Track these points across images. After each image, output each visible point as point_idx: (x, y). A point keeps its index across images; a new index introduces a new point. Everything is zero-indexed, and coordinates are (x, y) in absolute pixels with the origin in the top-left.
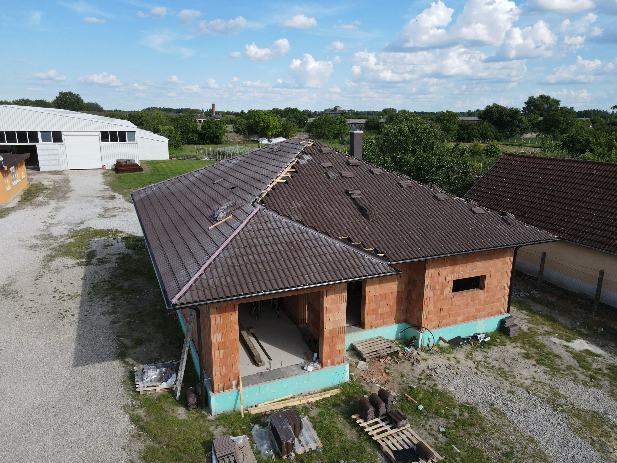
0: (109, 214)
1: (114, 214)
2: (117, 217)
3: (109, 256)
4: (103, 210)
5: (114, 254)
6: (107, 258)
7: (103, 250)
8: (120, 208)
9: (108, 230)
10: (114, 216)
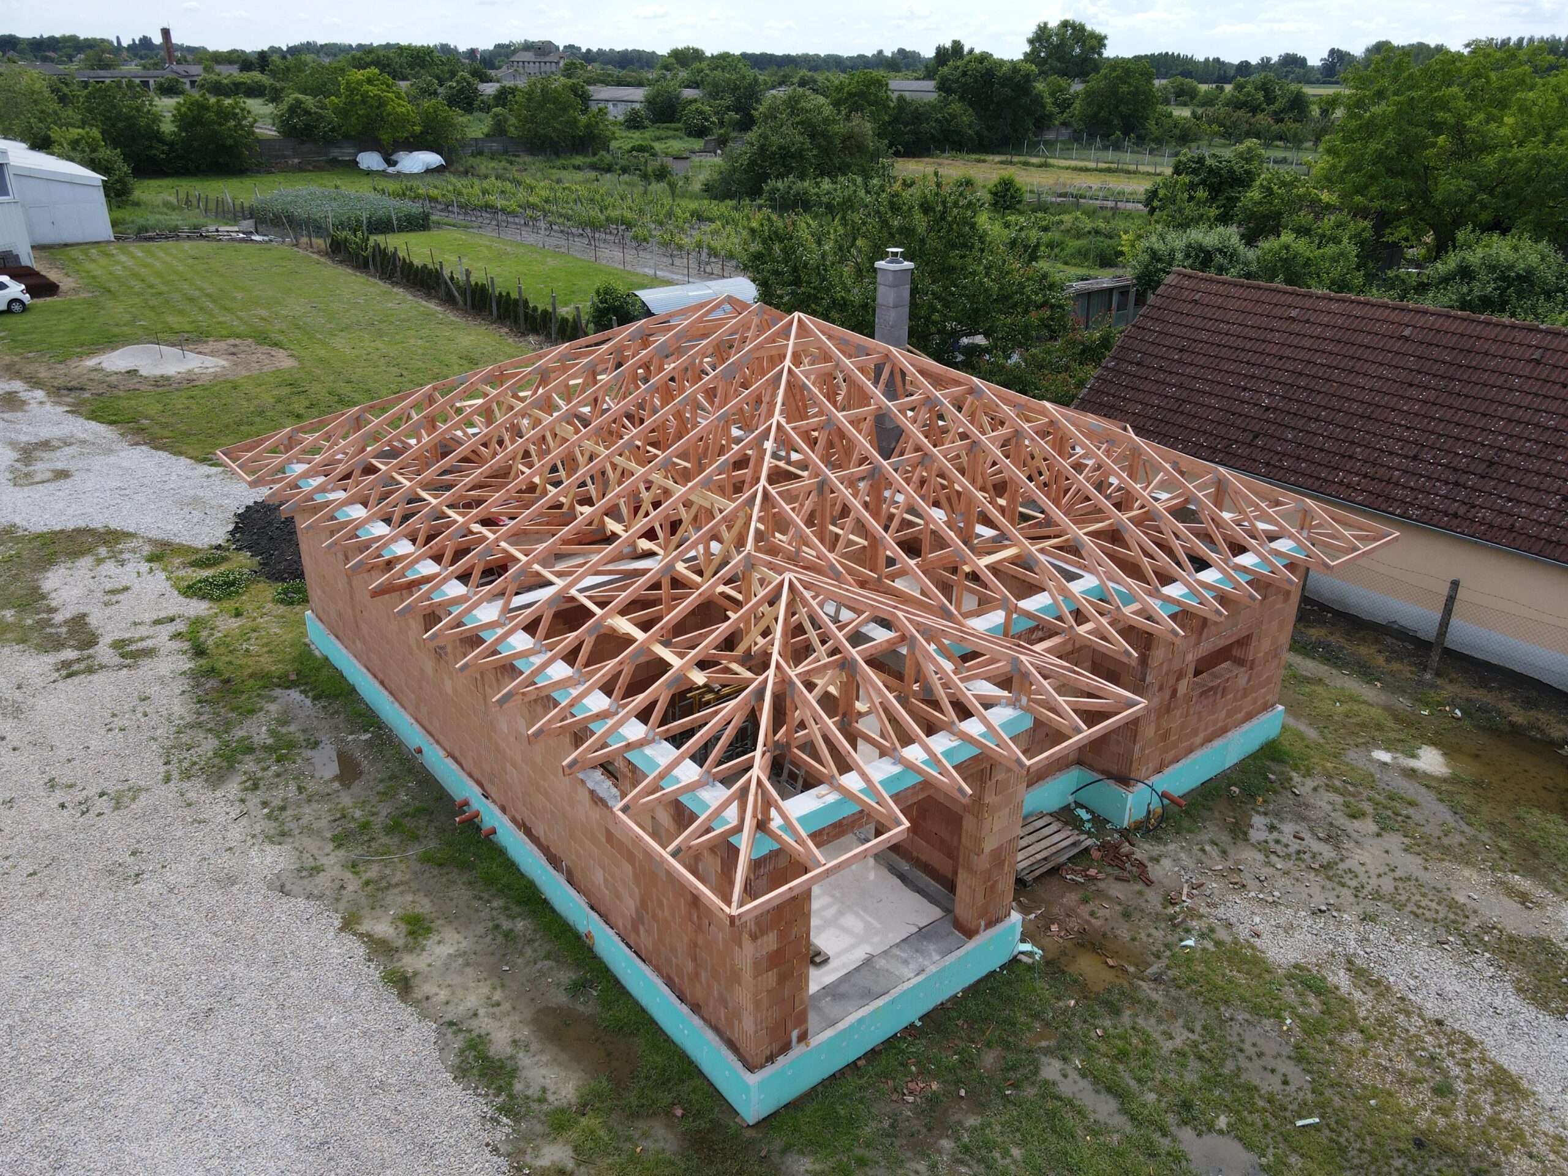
0: (42, 467)
1: (60, 466)
2: (77, 478)
3: (143, 631)
4: (16, 456)
5: (158, 622)
6: (142, 639)
7: (108, 611)
8: (67, 444)
9: (78, 531)
10: (62, 475)
